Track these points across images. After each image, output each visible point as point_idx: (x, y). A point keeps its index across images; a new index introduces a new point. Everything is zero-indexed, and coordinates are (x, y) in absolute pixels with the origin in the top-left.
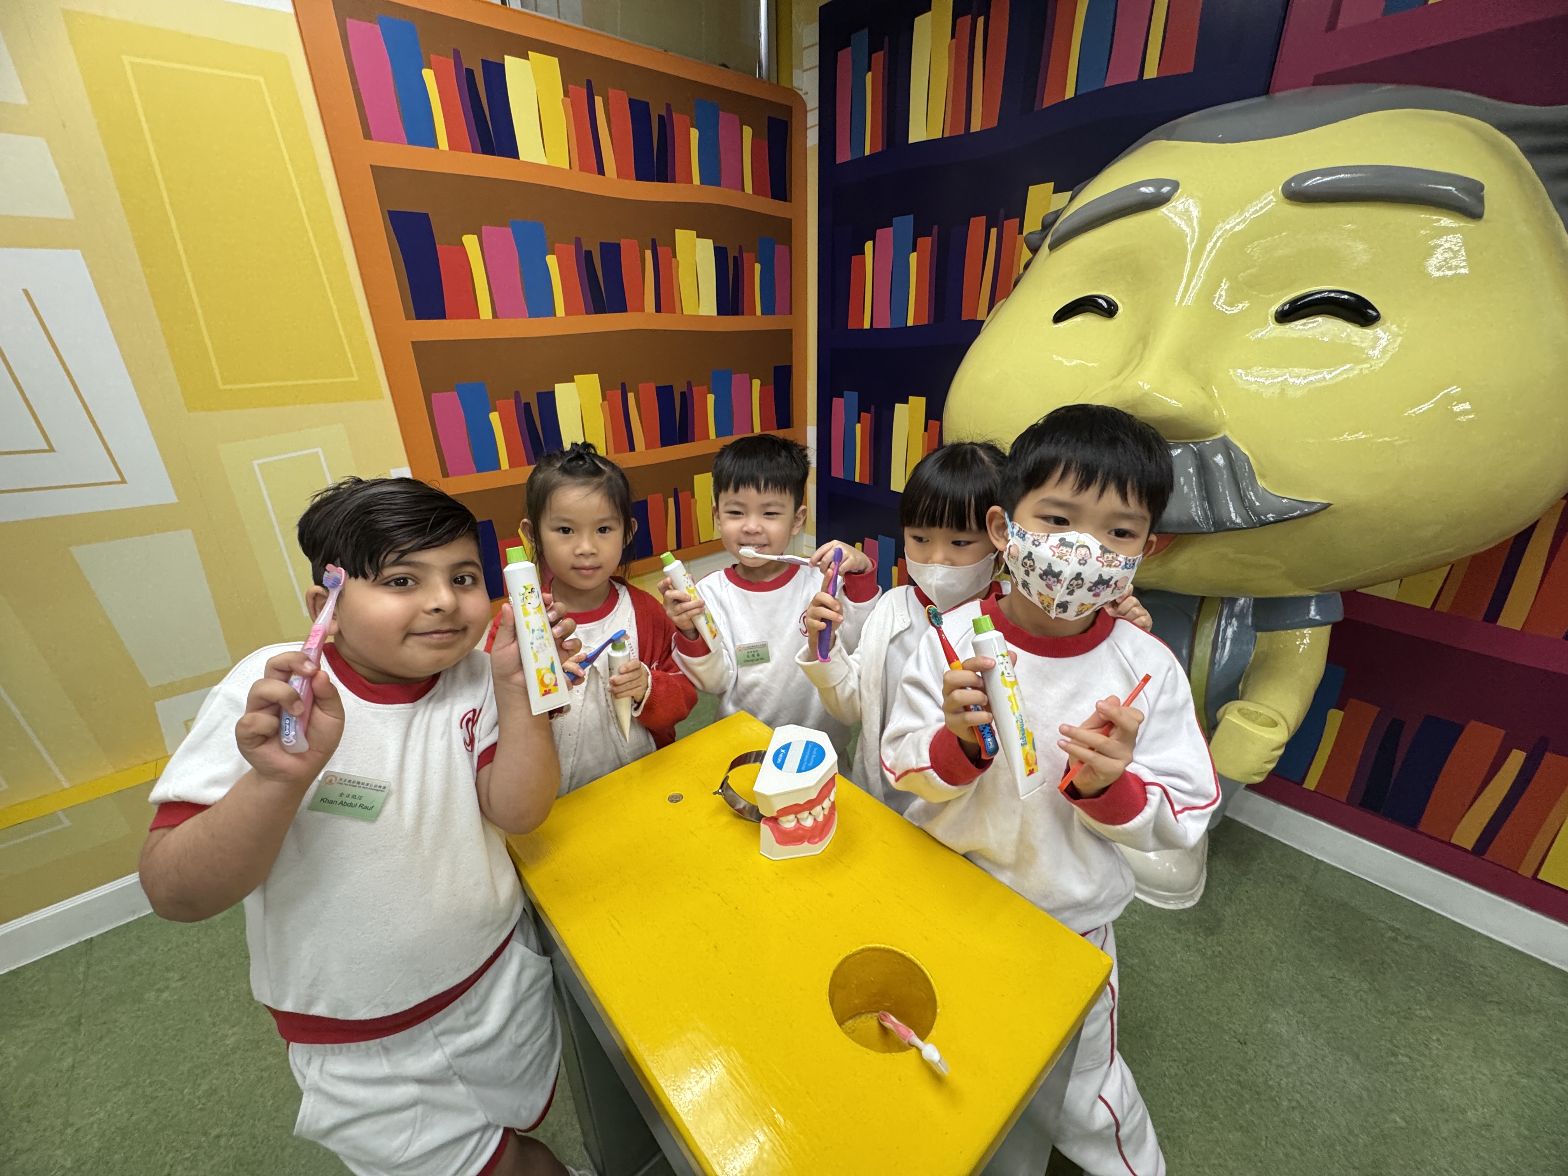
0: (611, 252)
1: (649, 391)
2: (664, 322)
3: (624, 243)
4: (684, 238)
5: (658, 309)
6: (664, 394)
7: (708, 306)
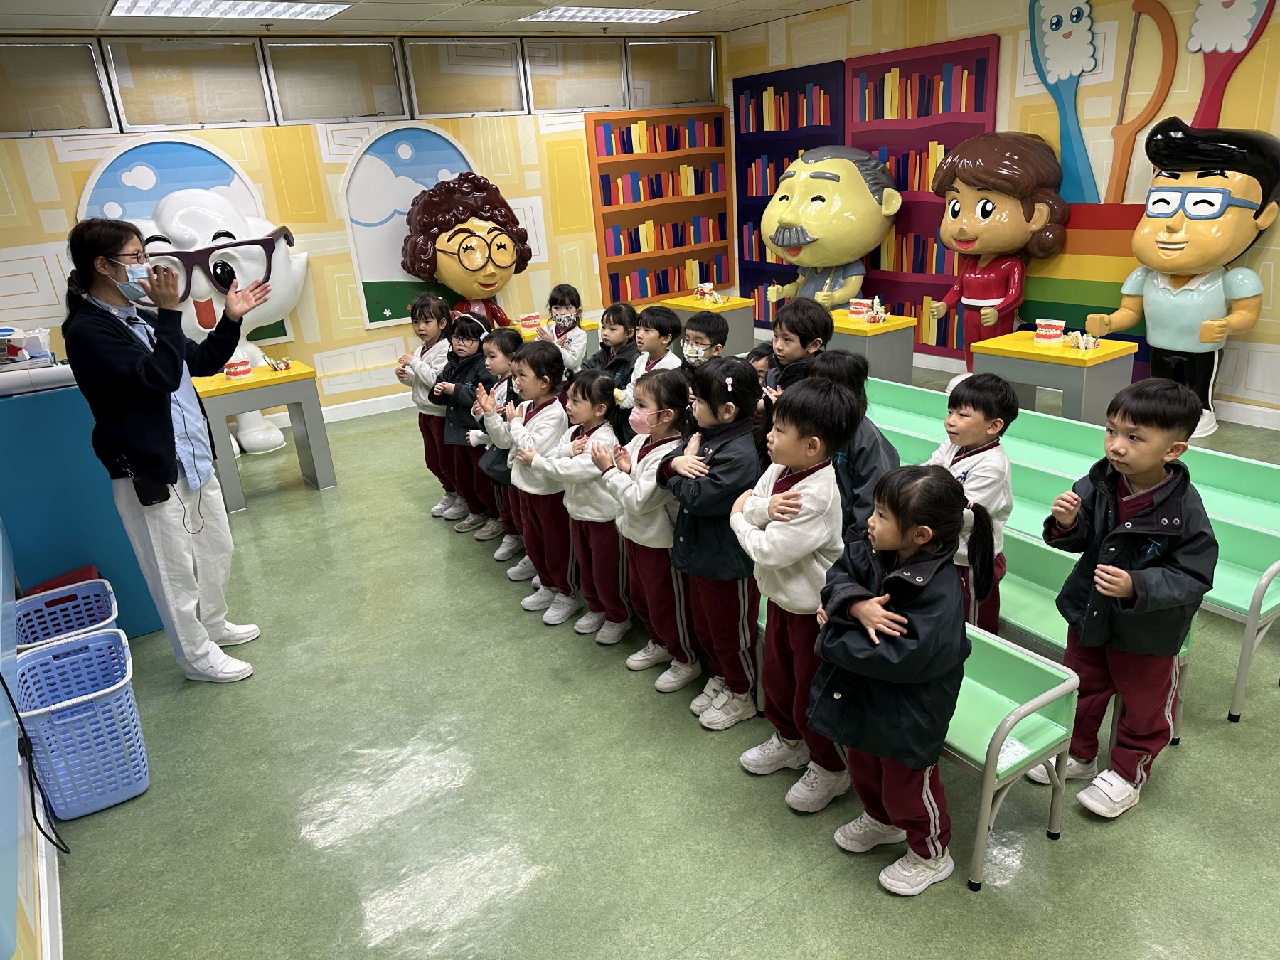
0: (658, 177)
1: (670, 225)
2: (676, 200)
3: (662, 174)
4: (683, 168)
5: (673, 195)
6: (675, 227)
7: (692, 192)
